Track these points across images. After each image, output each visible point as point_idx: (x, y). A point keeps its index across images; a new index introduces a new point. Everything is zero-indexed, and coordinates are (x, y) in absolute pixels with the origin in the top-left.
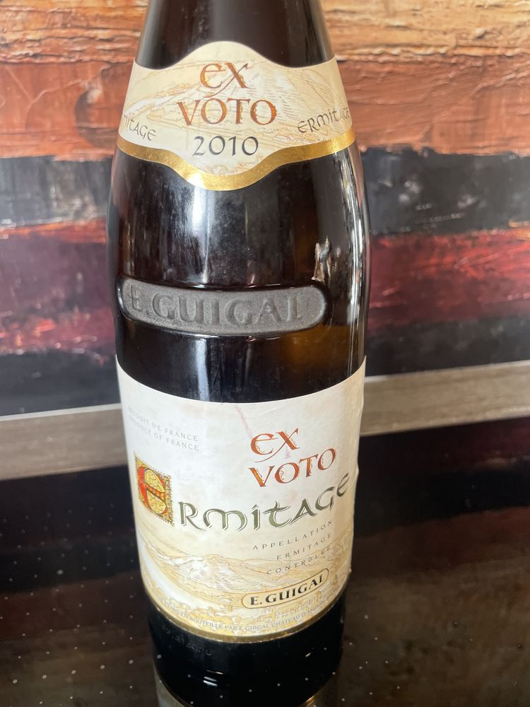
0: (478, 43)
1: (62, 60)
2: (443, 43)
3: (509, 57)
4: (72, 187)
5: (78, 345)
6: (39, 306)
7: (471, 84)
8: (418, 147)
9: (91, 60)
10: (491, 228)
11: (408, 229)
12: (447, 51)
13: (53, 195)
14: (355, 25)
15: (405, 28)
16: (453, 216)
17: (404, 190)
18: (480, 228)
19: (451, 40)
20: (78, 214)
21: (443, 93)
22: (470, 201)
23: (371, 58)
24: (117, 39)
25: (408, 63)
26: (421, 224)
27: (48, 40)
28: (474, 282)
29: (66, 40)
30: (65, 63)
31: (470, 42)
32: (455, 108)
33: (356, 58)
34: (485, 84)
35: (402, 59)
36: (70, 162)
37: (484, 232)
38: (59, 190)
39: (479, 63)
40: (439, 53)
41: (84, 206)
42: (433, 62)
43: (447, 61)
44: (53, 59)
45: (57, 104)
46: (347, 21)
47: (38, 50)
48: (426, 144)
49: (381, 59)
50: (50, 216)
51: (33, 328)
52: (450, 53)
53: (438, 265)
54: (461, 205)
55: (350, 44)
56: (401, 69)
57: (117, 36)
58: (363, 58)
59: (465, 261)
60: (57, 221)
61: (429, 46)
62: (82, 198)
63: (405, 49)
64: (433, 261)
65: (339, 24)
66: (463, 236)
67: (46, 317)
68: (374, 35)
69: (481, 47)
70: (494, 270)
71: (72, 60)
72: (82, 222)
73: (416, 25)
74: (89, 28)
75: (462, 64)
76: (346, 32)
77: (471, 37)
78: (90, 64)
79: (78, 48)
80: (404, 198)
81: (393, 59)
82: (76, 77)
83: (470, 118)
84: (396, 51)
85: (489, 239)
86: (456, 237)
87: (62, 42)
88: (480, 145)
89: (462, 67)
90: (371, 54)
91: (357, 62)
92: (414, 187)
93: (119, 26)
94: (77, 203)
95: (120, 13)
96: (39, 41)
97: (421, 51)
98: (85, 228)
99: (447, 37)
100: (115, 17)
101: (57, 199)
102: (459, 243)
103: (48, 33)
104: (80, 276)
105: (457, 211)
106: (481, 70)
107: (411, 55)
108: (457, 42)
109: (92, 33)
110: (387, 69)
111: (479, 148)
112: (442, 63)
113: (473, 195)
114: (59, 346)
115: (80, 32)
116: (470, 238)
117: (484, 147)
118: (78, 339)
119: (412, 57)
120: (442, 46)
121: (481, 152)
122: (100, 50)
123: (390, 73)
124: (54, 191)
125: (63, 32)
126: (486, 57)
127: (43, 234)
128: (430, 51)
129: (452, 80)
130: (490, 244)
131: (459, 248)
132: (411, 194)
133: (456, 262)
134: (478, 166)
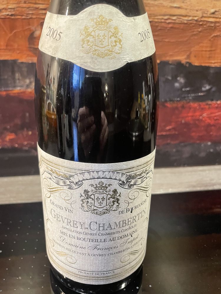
0: (212, 16)
1: (23, 17)
2: (197, 15)
4: (25, 74)
5: (25, 146)
6: (8, 127)
7: (209, 34)
8: (184, 62)
9: (37, 18)
10: (218, 100)
11: (178, 99)
12: (198, 19)
13: (17, 77)
14: (156, 5)
15: (179, 8)
16: (200, 94)
17: (177, 81)
18: (212, 100)
19: (200, 14)
20: (28, 86)
21: (196, 37)
22: (208, 87)
23: (163, 21)
25: (180, 23)
26: (185, 97)
27: (18, 9)
28: (209, 125)
29: (25, 9)
30: (24, 19)
31: (209, 15)
32: (201, 45)
33: (156, 20)
34: (216, 34)
35: (177, 21)
36: (25, 63)
37: (214, 102)
38: (20, 75)
39: (213, 25)
40: (194, 20)
41: (31, 83)
42: (191, 23)
43: (198, 23)
44: (19, 17)
45: (20, 37)
46: (153, 4)
47: (13, 13)
48: (188, 61)
49: (168, 21)
50: (15, 87)
51: (5, 137)
52: (199, 20)
53: (192, 116)
54: (203, 89)
55: (154, 14)
56: (176, 26)
58: (159, 20)
59: (205, 115)
60: (18, 89)
61: (190, 16)
62: (30, 79)
63: (178, 17)
64: (190, 114)
65: (149, 5)
66: (204, 103)
67: (12, 132)
68: (164, 11)
69: (214, 17)
70: (219, 120)
71: (28, 18)
72: (29, 90)
73: (184, 7)
74: (36, 4)
75: (205, 25)
76: (152, 9)
77: (209, 13)
78: (35, 19)
79: (31, 12)
80: (177, 85)
81: (173, 21)
82: (29, 25)
83: (208, 49)
84: (174, 18)
85: (216, 105)
86: (201, 103)
87: (24, 9)
88: (213, 62)
89: (205, 26)
90: (162, 19)
91: (156, 22)
92: (182, 80)
94: (28, 81)
96: (14, 8)
97: (186, 18)
99: (198, 12)
101: (19, 79)
102: (202, 106)
103: (17, 5)
104: (27, 114)
105: (202, 92)
106: (213, 28)
107: (181, 20)
108: (202, 15)
109: (37, 6)
110: (170, 26)
111: (212, 63)
112: (195, 24)
113: (209, 84)
114: (17, 146)
115: (32, 5)
116: (207, 104)
117: (215, 63)
118: (26, 143)
119: (182, 21)
120: (196, 16)
121: (213, 65)
122: (40, 13)
123: (172, 27)
124: (17, 75)
125: (25, 5)
126: (216, 22)
127: (12, 94)
128: (190, 18)
129: (200, 32)
130: (217, 108)
131: (202, 109)
132: (180, 83)
133: (201, 115)
134: (212, 71)
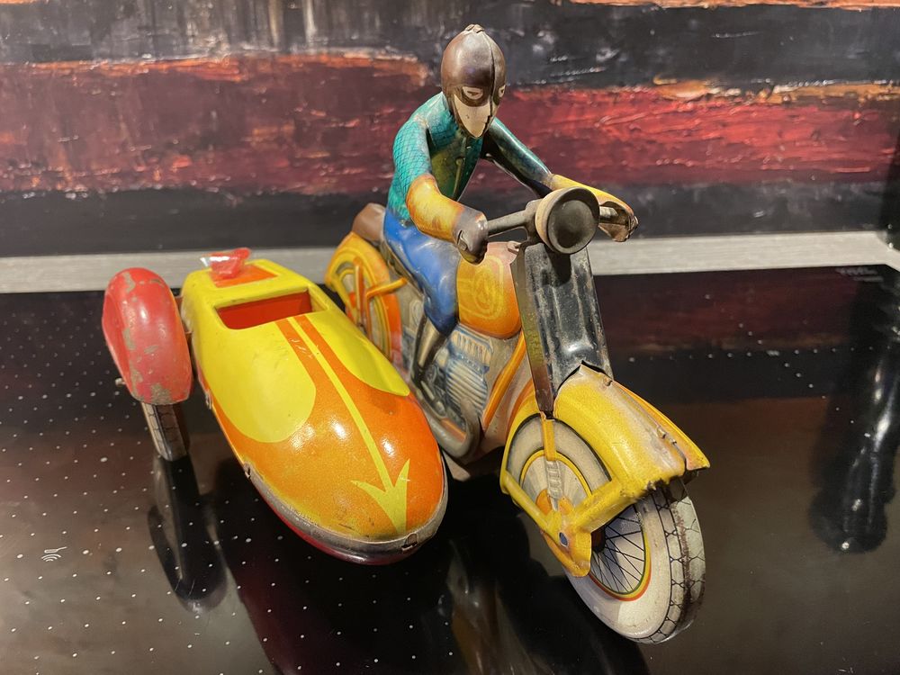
4: (207, 24)
5: (213, 184)
6: (176, 142)
10: (634, 85)
11: (544, 82)
13: (189, 33)
16: (592, 70)
17: (538, 40)
18: (622, 85)
20: (213, 52)
22: (609, 54)
26: (557, 78)
28: (618, 143)
37: (627, 89)
38: (195, 27)
41: (219, 44)
50: (186, 53)
51: (170, 165)
53: (577, 122)
54: (600, 58)
59: (606, 119)
60: (193, 58)
62: (216, 35)
64: (571, 118)
66: (603, 92)
67: (182, 153)
70: (640, 130)
72: (216, 60)
80: (537, 48)
85: (632, 97)
86: (595, 92)
92: (549, 39)
94: (212, 40)
98: (219, 65)
101: (193, 36)
102: (599, 99)
104: (214, 114)
105: (597, 64)
113: (613, 48)
114: (194, 183)
116: (610, 94)
118: (213, 178)
121: (619, 2)
124: (190, 28)
127: (179, 69)
130: (633, 102)
131: (600, 104)
132: (545, 45)
133: (596, 121)
134: (616, 16)
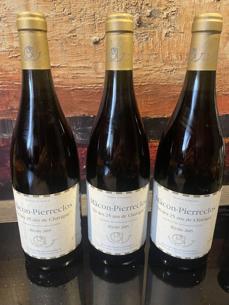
3: (143, 86)
14: (85, 77)
23: (92, 88)
24: (4, 83)
33: (87, 88)
46: (82, 76)
49: (96, 88)
55: (84, 84)
57: (3, 83)
58: (89, 88)
65: (79, 77)
68: (92, 81)
76: (82, 80)
81: (100, 88)
90: (92, 86)
91: (87, 89)
93: (4, 80)
95: (4, 76)
100: (3, 77)
110: (98, 91)
